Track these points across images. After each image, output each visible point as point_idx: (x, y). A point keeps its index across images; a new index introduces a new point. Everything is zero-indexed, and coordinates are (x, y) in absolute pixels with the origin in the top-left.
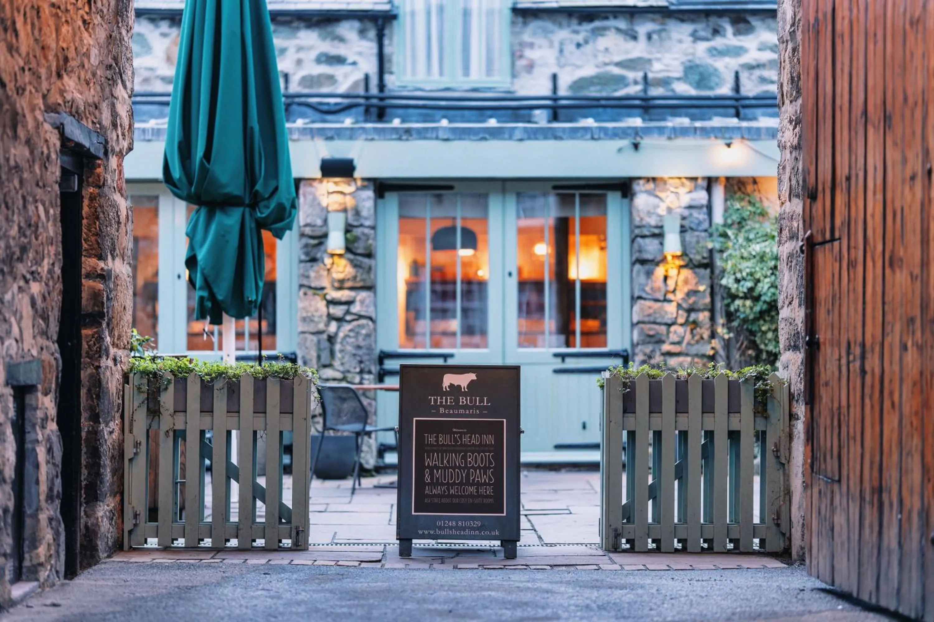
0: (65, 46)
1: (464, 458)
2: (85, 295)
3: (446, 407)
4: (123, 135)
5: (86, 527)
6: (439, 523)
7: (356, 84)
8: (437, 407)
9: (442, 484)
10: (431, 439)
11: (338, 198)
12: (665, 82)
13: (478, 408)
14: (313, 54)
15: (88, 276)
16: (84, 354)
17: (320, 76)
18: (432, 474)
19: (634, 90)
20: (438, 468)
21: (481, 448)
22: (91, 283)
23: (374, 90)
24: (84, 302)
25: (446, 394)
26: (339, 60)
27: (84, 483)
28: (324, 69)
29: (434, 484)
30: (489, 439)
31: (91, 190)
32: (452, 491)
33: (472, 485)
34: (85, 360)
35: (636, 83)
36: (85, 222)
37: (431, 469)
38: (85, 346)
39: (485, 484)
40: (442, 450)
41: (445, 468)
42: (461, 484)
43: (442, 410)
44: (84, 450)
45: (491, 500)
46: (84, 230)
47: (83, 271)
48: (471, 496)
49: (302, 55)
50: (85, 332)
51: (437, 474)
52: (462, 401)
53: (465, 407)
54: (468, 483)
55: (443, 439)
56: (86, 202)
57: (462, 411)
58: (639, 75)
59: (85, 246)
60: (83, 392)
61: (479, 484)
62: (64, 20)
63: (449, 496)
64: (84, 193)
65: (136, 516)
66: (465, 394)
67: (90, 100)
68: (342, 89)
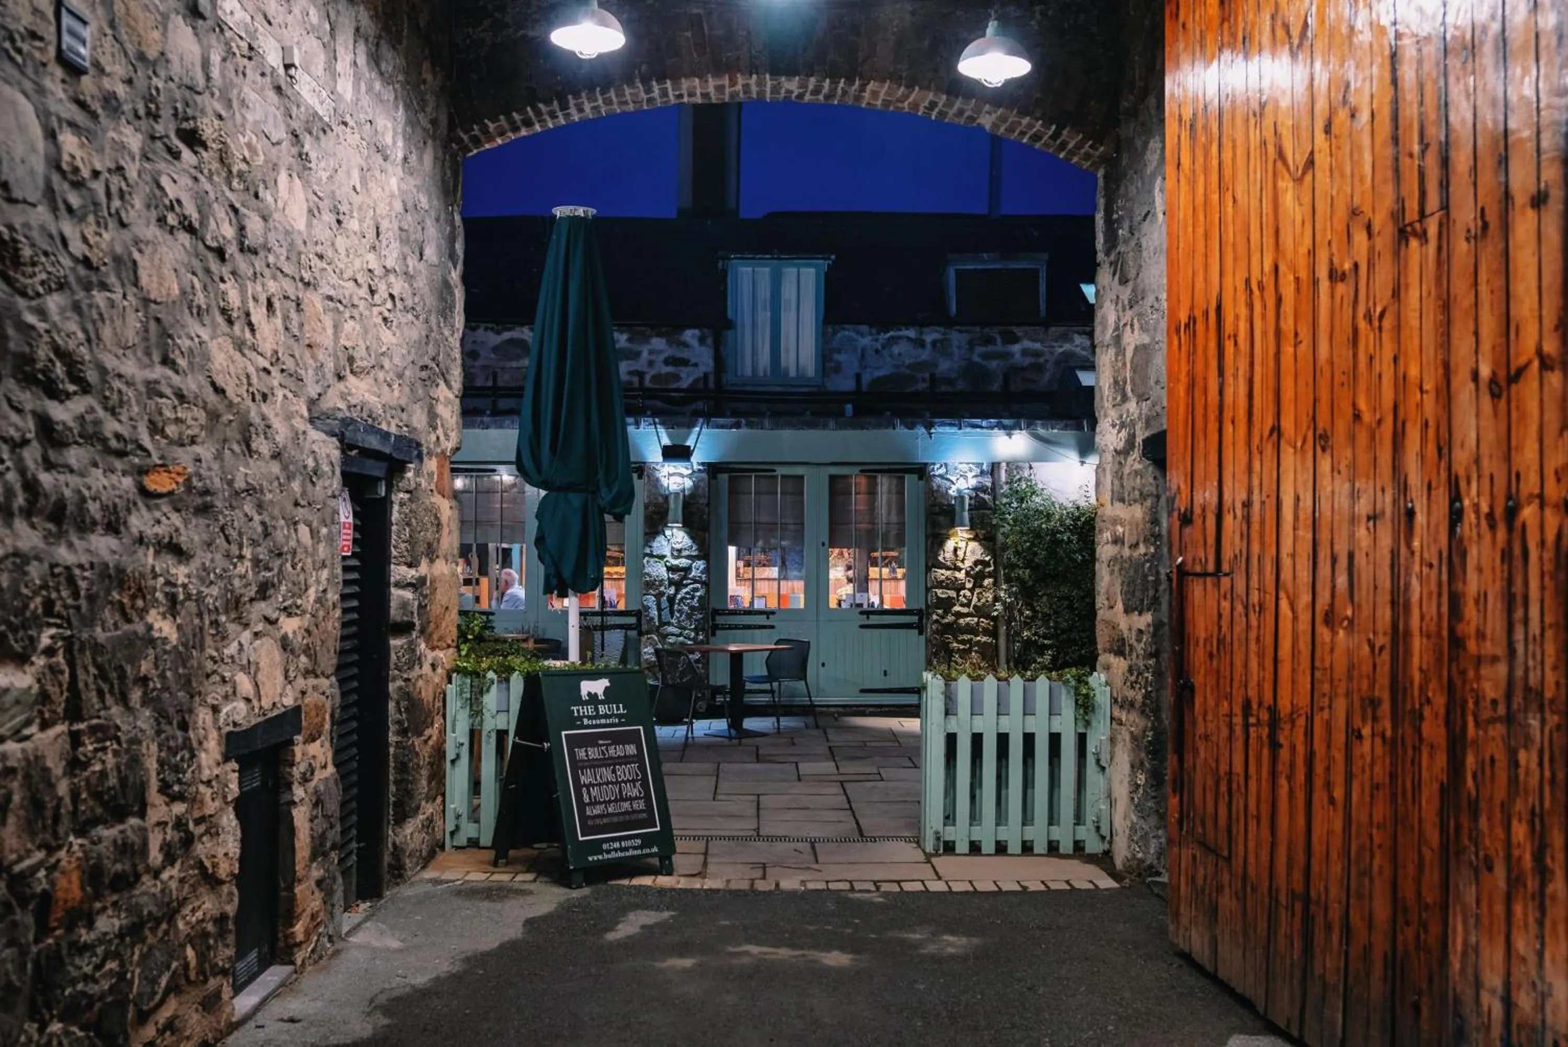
0: (348, 344)
1: (614, 771)
2: (393, 604)
3: (589, 718)
4: (446, 435)
5: (394, 844)
6: (605, 846)
7: (696, 381)
8: (580, 718)
9: (600, 803)
10: (581, 754)
11: (678, 479)
12: (949, 381)
13: (617, 716)
14: (662, 357)
15: (398, 585)
16: (392, 666)
17: (667, 374)
18: (589, 793)
19: (922, 386)
20: (593, 785)
21: (625, 760)
22: (401, 592)
23: (711, 385)
24: (392, 612)
25: (586, 703)
26: (684, 362)
27: (392, 799)
28: (670, 369)
29: (594, 803)
30: (631, 749)
31: (401, 495)
32: (610, 810)
33: (626, 800)
34: (394, 672)
35: (924, 380)
36: (394, 528)
37: (588, 786)
38: (393, 657)
39: (637, 798)
40: (593, 765)
41: (600, 785)
42: (616, 801)
43: (586, 721)
44: (392, 764)
45: (644, 815)
46: (394, 537)
47: (392, 580)
48: (627, 813)
49: (653, 357)
50: (396, 643)
51: (594, 792)
52: (602, 709)
53: (606, 716)
54: (623, 799)
55: (594, 753)
56: (396, 508)
57: (603, 721)
58: (927, 375)
59: (394, 553)
60: (391, 705)
61: (631, 799)
62: (347, 315)
63: (609, 815)
64: (393, 497)
65: (458, 817)
66: (603, 702)
67: (394, 403)
68: (684, 384)
